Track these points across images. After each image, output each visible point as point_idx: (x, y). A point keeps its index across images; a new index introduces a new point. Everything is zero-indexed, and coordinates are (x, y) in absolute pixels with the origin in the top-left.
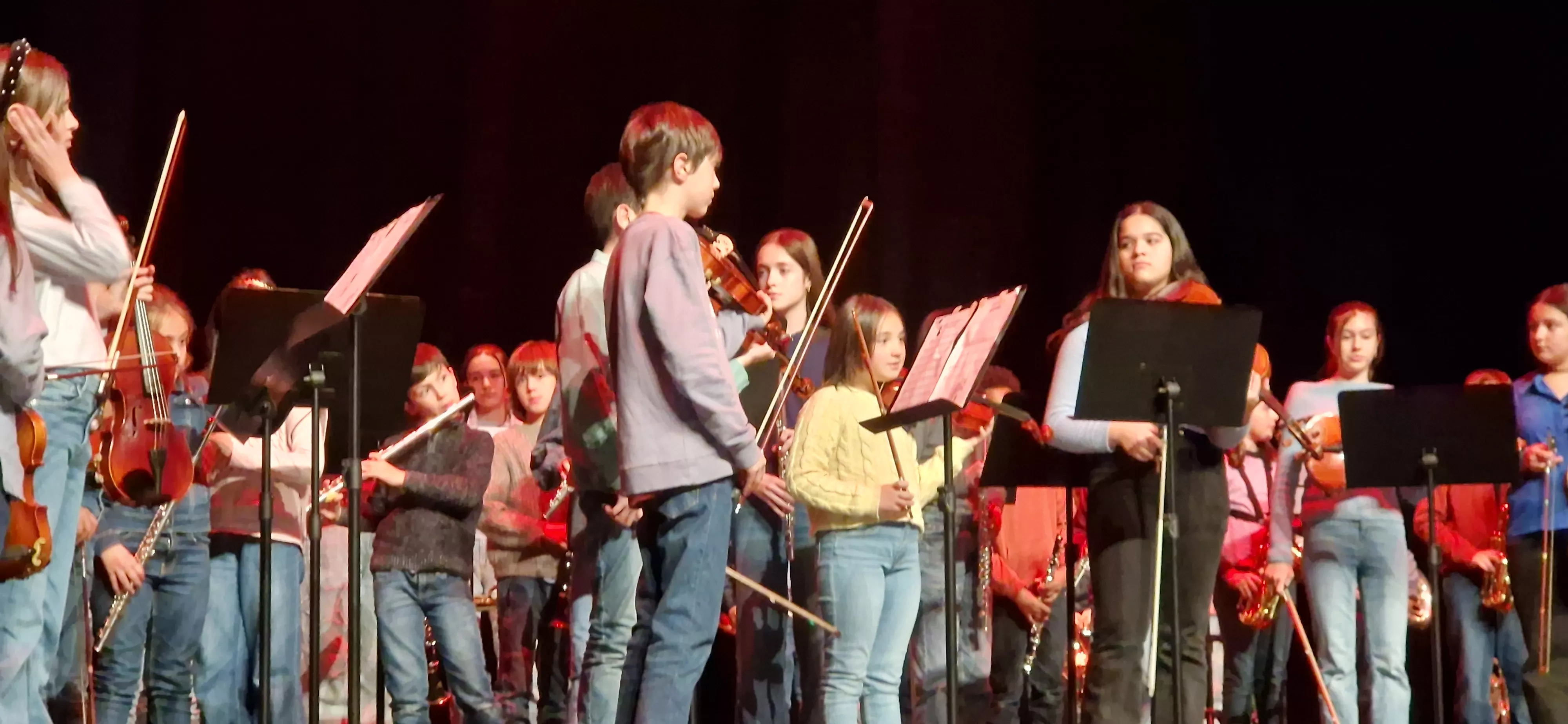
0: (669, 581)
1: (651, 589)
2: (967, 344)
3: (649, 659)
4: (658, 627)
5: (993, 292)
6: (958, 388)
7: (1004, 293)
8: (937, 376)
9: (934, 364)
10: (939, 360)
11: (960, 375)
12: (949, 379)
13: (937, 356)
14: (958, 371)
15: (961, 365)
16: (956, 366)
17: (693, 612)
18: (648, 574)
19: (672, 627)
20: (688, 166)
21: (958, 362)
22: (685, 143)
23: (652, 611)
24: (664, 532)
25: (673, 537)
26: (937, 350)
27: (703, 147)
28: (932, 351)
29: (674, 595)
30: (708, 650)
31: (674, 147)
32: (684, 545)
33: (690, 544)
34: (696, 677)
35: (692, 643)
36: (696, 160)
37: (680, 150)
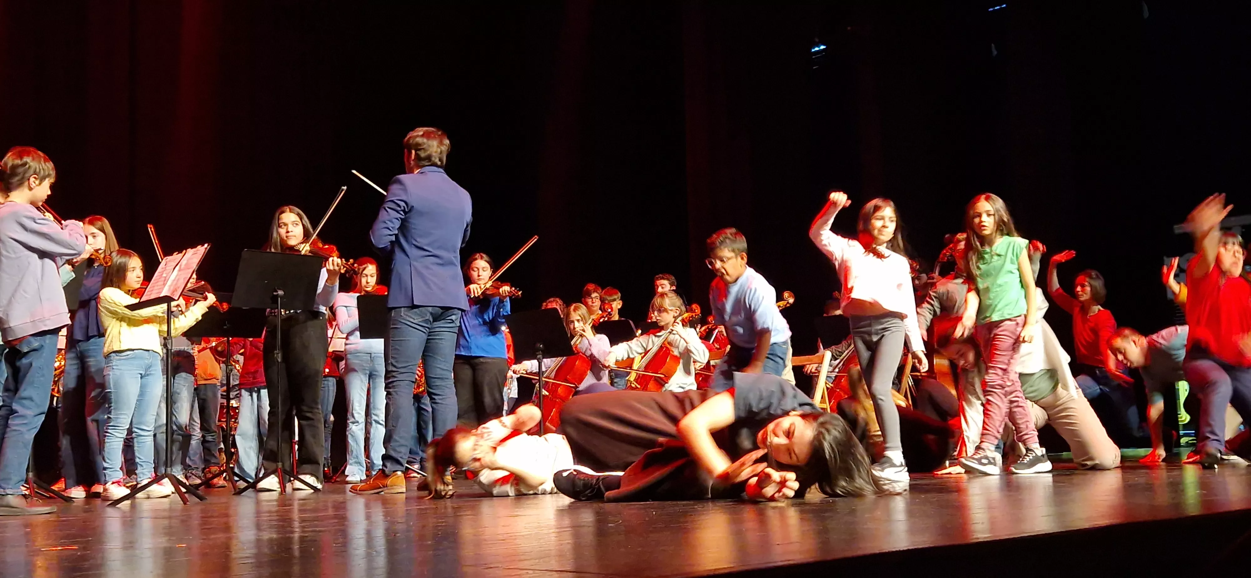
0: (22, 383)
1: (12, 386)
2: (180, 270)
3: (10, 422)
4: (15, 406)
5: (193, 246)
6: (175, 291)
7: (199, 247)
8: (164, 285)
9: (163, 279)
10: (165, 277)
11: (176, 284)
12: (170, 286)
13: (164, 275)
14: (175, 282)
15: (177, 280)
16: (174, 280)
17: (35, 397)
18: (10, 379)
19: (23, 406)
20: (37, 182)
21: (175, 278)
22: (38, 170)
23: (12, 398)
24: (21, 359)
25: (25, 361)
26: (165, 272)
27: (47, 173)
28: (162, 273)
29: (25, 390)
30: (43, 417)
31: (32, 171)
32: (31, 365)
33: (34, 365)
34: (35, 431)
35: (33, 414)
36: (42, 180)
37: (35, 173)
